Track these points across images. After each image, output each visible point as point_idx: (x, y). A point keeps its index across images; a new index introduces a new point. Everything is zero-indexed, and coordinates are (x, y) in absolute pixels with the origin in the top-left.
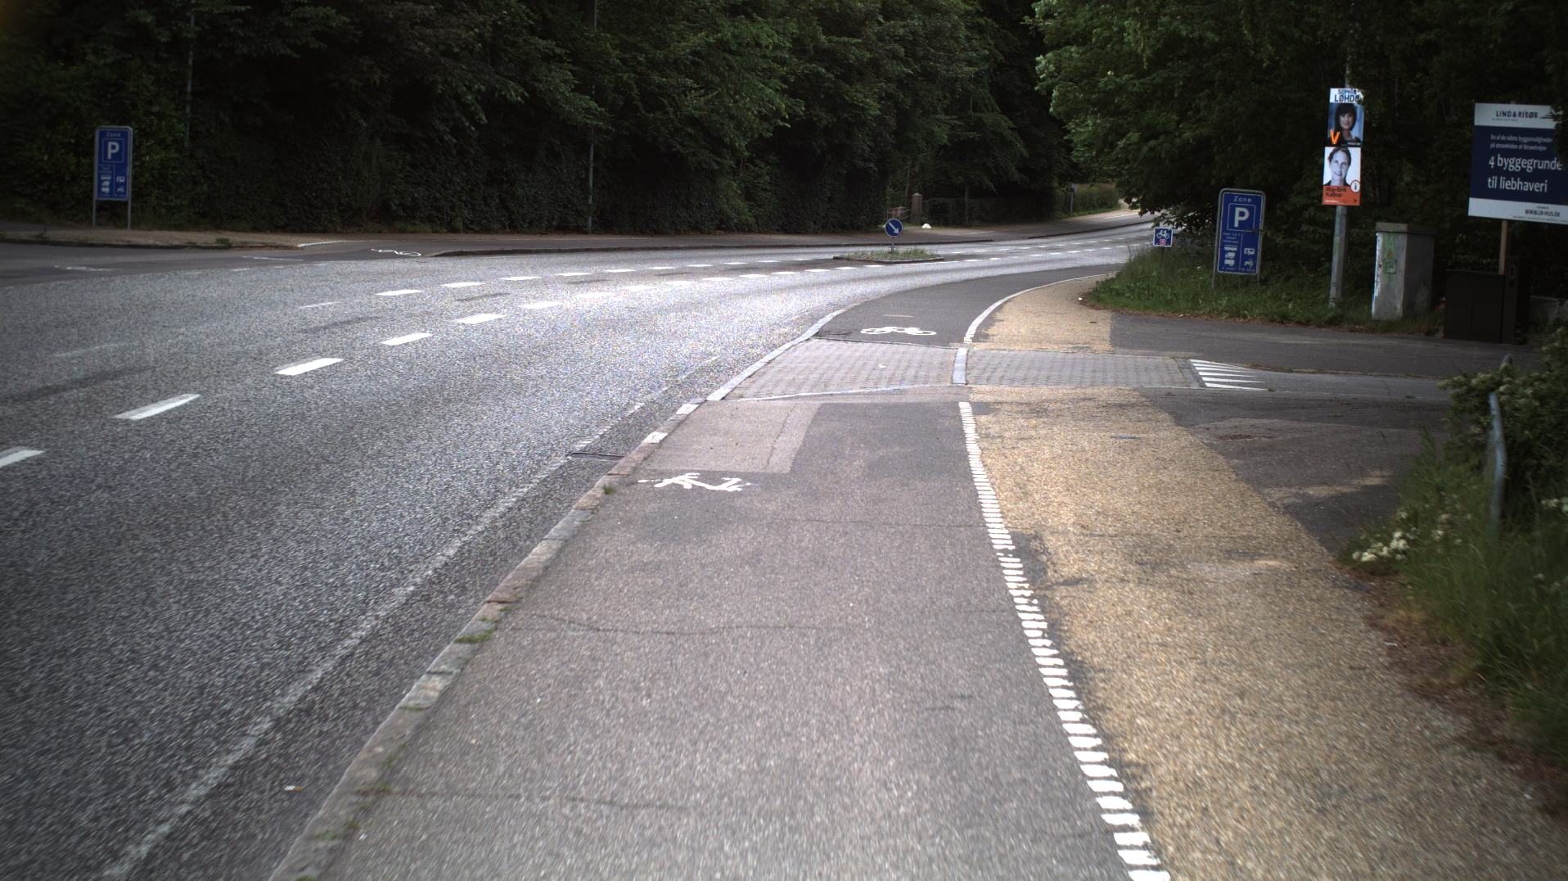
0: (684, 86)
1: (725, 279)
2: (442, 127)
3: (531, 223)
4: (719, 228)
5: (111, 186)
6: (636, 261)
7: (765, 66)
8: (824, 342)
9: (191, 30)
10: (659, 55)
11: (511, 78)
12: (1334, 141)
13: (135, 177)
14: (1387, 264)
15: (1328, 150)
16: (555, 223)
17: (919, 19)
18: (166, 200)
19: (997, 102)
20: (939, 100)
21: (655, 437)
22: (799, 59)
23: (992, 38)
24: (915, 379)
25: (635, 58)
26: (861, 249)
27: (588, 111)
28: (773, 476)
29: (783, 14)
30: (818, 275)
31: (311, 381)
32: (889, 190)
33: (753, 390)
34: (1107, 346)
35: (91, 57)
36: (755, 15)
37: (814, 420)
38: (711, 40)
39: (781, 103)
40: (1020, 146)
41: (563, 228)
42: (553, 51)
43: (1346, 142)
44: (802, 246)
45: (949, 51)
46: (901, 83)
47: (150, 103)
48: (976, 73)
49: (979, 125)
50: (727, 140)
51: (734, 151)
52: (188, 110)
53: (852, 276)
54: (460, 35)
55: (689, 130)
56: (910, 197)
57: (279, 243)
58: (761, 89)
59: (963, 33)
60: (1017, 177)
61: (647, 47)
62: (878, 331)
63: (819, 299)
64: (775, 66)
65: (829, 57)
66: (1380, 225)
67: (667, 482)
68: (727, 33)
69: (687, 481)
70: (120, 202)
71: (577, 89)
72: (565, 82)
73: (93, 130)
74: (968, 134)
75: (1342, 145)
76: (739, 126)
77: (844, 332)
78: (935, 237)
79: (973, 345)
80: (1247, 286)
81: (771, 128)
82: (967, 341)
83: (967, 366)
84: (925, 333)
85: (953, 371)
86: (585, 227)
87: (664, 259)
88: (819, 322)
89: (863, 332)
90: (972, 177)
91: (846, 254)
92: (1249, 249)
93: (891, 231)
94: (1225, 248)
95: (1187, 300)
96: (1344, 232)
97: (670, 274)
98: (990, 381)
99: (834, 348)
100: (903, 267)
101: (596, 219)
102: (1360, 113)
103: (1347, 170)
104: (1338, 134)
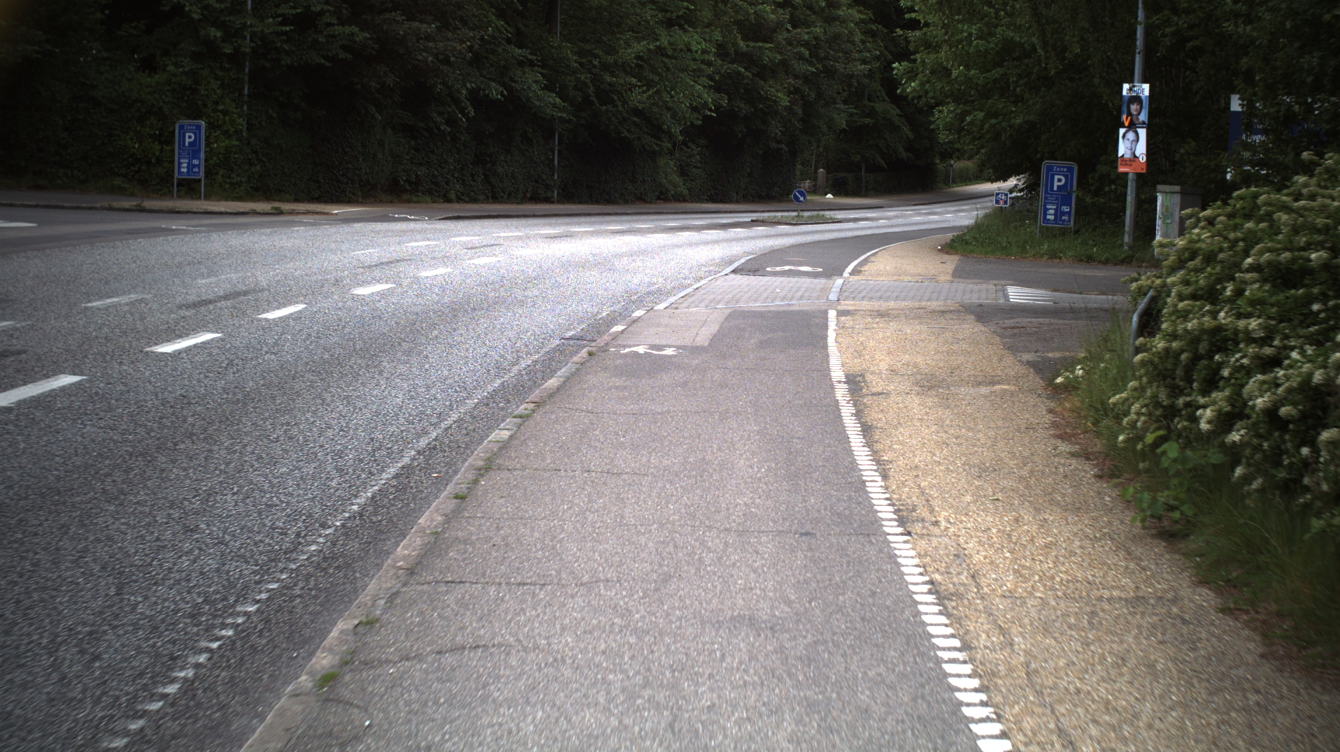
0: (630, 84)
1: (665, 236)
2: (439, 119)
3: (509, 195)
4: (659, 198)
5: (188, 167)
6: (594, 223)
7: (695, 67)
8: (738, 277)
9: (247, 46)
10: (610, 59)
11: (493, 80)
12: (1127, 124)
13: (206, 160)
14: (1165, 217)
15: (1122, 131)
16: (528, 195)
17: (821, 26)
18: (230, 177)
19: (887, 94)
20: (839, 93)
21: (618, 328)
22: (723, 61)
23: (882, 41)
24: (801, 298)
25: (590, 62)
26: (773, 214)
27: (554, 105)
28: (697, 348)
29: (709, 25)
30: (738, 233)
31: (378, 298)
32: (799, 167)
33: (685, 304)
34: (949, 278)
35: (171, 68)
36: (686, 26)
37: (726, 319)
38: (652, 47)
39: (708, 97)
40: (906, 130)
41: (535, 199)
42: (527, 58)
43: (1135, 124)
44: (726, 212)
45: (846, 53)
46: (806, 79)
47: (217, 103)
48: (870, 70)
49: (872, 113)
50: (665, 127)
51: (670, 136)
52: (245, 108)
53: (765, 233)
54: (455, 48)
55: (635, 119)
56: (816, 172)
57: (318, 210)
58: (692, 86)
59: (858, 37)
60: (904, 155)
61: (601, 53)
62: (778, 269)
63: (737, 249)
64: (704, 67)
65: (747, 59)
66: (1159, 187)
67: (627, 350)
68: (664, 41)
69: (641, 350)
70: (195, 180)
71: (547, 88)
72: (536, 82)
73: (174, 124)
74: (863, 120)
75: (1132, 126)
76: (674, 116)
77: (754, 270)
78: (836, 204)
79: (850, 278)
80: (1064, 235)
81: (700, 117)
82: (846, 275)
83: (841, 290)
84: (814, 270)
85: (830, 293)
86: (553, 197)
87: (616, 221)
88: (735, 263)
89: (768, 269)
90: (868, 155)
91: (761, 218)
92: (1065, 207)
93: (797, 199)
94: (1047, 206)
95: (1018, 246)
96: (1135, 193)
97: (621, 232)
98: (855, 298)
99: (745, 279)
100: (807, 227)
101: (560, 191)
102: (1146, 103)
103: (1136, 146)
104: (1129, 118)
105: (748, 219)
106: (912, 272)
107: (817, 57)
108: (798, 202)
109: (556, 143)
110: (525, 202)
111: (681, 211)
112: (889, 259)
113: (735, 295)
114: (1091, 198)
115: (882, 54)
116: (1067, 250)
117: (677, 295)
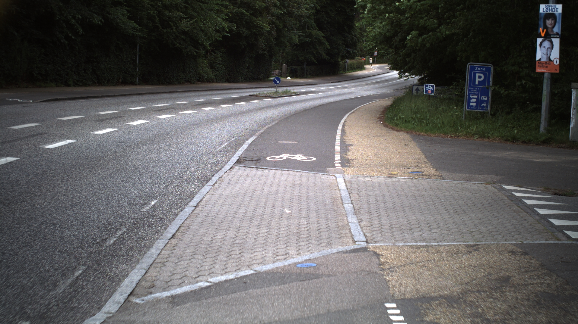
0: (180, 17)
2: (60, 36)
4: (198, 81)
7: (218, 8)
11: (95, 13)
12: (543, 35)
15: (539, 40)
19: (317, 26)
20: (294, 25)
22: (234, 7)
25: (156, 4)
27: (134, 28)
30: (242, 106)
39: (225, 25)
40: (327, 44)
41: (125, 83)
43: (550, 35)
48: (309, 14)
49: (310, 36)
51: (205, 48)
55: (183, 37)
56: (282, 66)
58: (216, 19)
60: (325, 57)
62: (278, 158)
64: (222, 8)
65: (247, 6)
66: (574, 84)
72: (123, 15)
74: (306, 39)
75: (548, 37)
76: (206, 35)
77: (256, 159)
78: (293, 83)
79: (344, 171)
80: (483, 118)
81: (221, 36)
82: (338, 166)
83: (353, 206)
84: (308, 159)
85: (346, 217)
86: (136, 82)
87: (166, 98)
88: (240, 150)
89: (268, 158)
90: (308, 57)
91: (255, 93)
92: (484, 97)
93: (275, 82)
94: (471, 96)
95: (450, 127)
96: (549, 88)
97: (163, 110)
98: (383, 233)
99: (249, 180)
100: (282, 99)
101: (140, 78)
102: (559, 19)
103: (551, 52)
104: (545, 30)
105: (248, 94)
106: (393, 160)
107: (284, 6)
108: (276, 84)
109: (138, 51)
110: (118, 85)
111: (209, 89)
112: (361, 141)
113: (238, 228)
114: (505, 91)
115: (315, 6)
116: (493, 132)
117: (169, 229)
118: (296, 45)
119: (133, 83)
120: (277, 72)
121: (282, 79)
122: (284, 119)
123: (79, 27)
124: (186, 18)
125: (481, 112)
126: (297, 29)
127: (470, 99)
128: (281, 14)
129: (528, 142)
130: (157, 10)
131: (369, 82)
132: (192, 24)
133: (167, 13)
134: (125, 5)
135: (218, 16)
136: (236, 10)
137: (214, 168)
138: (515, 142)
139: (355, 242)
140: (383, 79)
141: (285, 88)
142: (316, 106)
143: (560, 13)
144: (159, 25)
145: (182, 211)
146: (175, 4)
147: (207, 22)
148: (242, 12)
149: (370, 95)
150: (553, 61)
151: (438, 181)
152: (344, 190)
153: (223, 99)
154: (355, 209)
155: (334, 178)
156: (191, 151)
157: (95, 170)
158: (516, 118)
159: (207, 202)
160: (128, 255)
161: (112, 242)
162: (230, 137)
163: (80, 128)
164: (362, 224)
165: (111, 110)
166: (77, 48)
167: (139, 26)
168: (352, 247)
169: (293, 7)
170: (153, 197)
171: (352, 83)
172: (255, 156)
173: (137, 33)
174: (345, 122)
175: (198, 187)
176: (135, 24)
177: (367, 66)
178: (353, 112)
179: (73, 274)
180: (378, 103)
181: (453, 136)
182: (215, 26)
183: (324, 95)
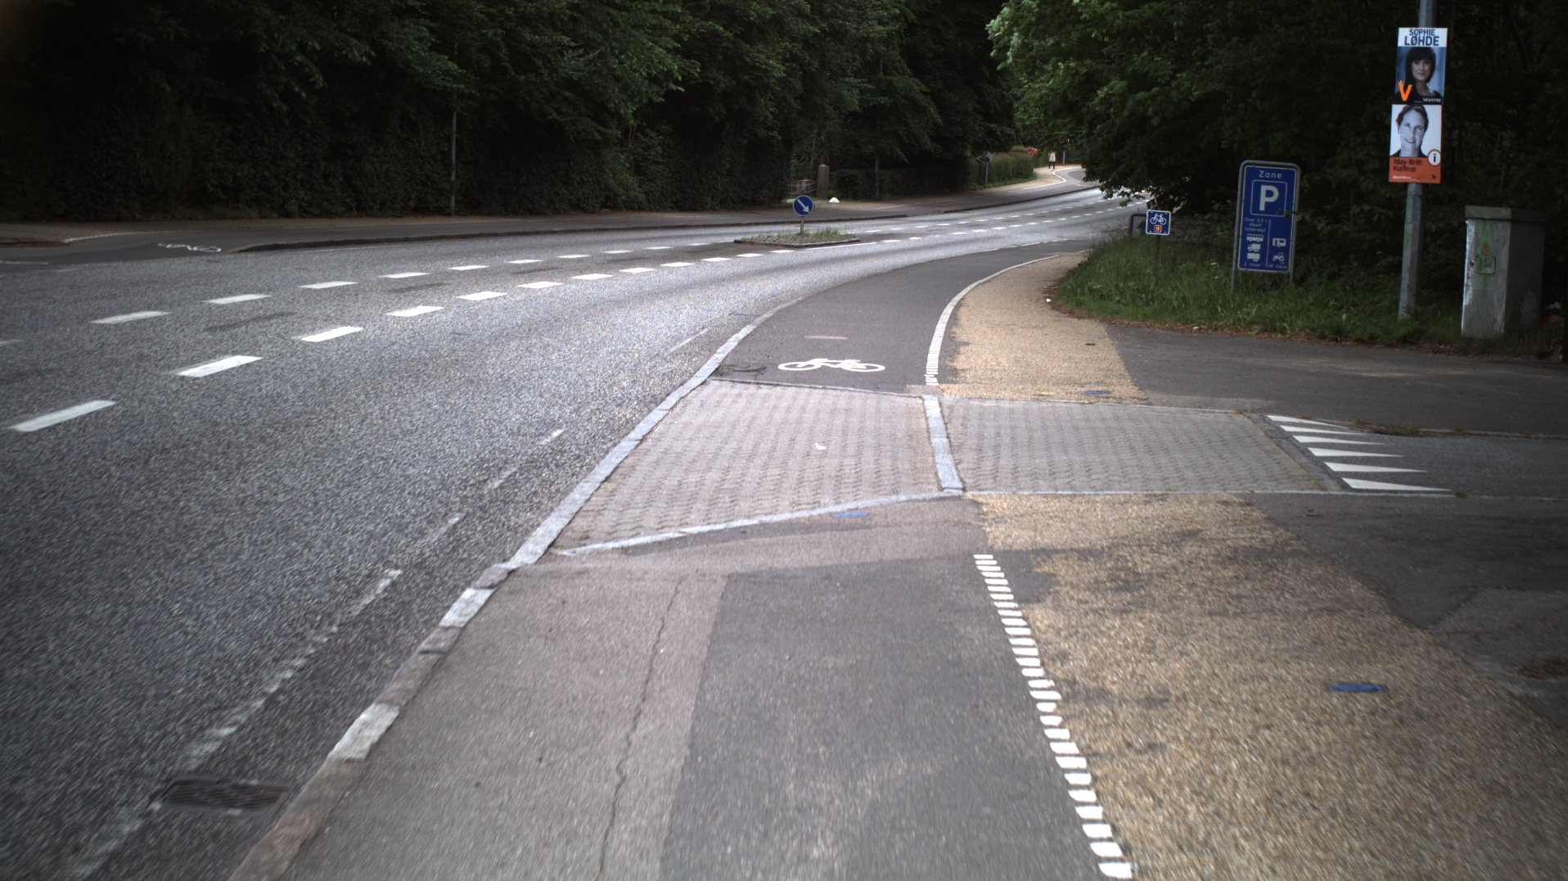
0: (560, 44)
1: (603, 278)
2: (269, 92)
3: (383, 204)
4: (604, 206)
7: (654, 22)
8: (729, 386)
10: (532, 8)
12: (1405, 97)
14: (1481, 263)
15: (1397, 109)
16: (412, 204)
19: (908, 65)
20: (849, 62)
22: (694, 16)
25: (502, 12)
26: (765, 229)
27: (447, 73)
32: (794, 161)
34: (1132, 389)
39: (674, 64)
40: (933, 112)
41: (422, 210)
43: (1420, 98)
45: (859, 9)
46: (807, 43)
48: (888, 33)
49: (889, 90)
50: (611, 105)
51: (621, 120)
55: (567, 94)
56: (816, 169)
57: (39, 238)
58: (650, 49)
60: (930, 145)
62: (801, 365)
63: (721, 304)
64: (668, 23)
65: (727, 14)
66: (1470, 210)
71: (434, 48)
72: (420, 39)
74: (878, 98)
75: (1416, 101)
76: (625, 88)
77: (755, 368)
78: (845, 212)
79: (943, 390)
80: (1276, 288)
81: (662, 92)
82: (931, 381)
83: (950, 442)
84: (868, 368)
85: (933, 456)
86: (449, 207)
87: (532, 247)
88: (719, 350)
89: (782, 367)
90: (883, 145)
91: (749, 237)
92: (1278, 240)
93: (799, 209)
94: (1248, 238)
95: (1201, 307)
96: (1419, 218)
97: (531, 271)
98: (998, 479)
99: (742, 402)
100: (815, 251)
101: (460, 198)
102: (1440, 62)
103: (1422, 136)
104: (1410, 87)
105: (731, 239)
106: (1052, 372)
107: (821, 13)
108: (800, 214)
109: (454, 129)
110: (407, 215)
111: (633, 226)
112: (990, 336)
113: (727, 470)
114: (1327, 225)
115: (903, 13)
116: (1294, 317)
117: (597, 469)
118: (854, 113)
119: (441, 212)
120: (804, 183)
121: (817, 203)
122: (819, 293)
123: (315, 69)
124: (574, 49)
125: (1271, 275)
126: (856, 74)
127: (1246, 244)
128: (815, 34)
129: (1369, 341)
130: (503, 28)
131: (1044, 211)
132: (591, 61)
133: (528, 36)
134: (426, 17)
135: (655, 43)
136: (699, 25)
137: (667, 382)
138: (1341, 341)
139: (942, 489)
140: (1080, 205)
141: (823, 226)
142: (900, 266)
143: (1442, 48)
144: (509, 66)
145: (615, 445)
146: (549, 13)
147: (628, 57)
148: (716, 31)
149: (1042, 244)
150: (1427, 157)
151: (1135, 408)
152: (935, 419)
153: (670, 251)
154: (951, 446)
155: (920, 401)
156: (613, 352)
157: (424, 381)
158: (1348, 288)
159: (662, 434)
160: (531, 502)
161: (496, 484)
162: (695, 327)
163: (359, 304)
164: (959, 467)
165: (409, 271)
166: (309, 122)
167: (460, 67)
168: (936, 494)
169: (846, 17)
170: (554, 425)
171: (1000, 213)
172: (753, 362)
173: (455, 86)
174: (962, 299)
175: (642, 412)
176: (450, 64)
177: (1043, 171)
178: (989, 281)
179: (446, 522)
180: (1055, 261)
181: (1205, 327)
182: (649, 67)
183: (922, 244)
